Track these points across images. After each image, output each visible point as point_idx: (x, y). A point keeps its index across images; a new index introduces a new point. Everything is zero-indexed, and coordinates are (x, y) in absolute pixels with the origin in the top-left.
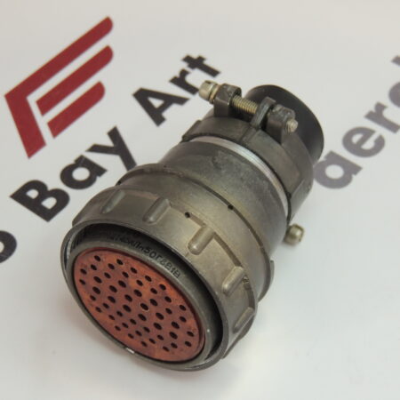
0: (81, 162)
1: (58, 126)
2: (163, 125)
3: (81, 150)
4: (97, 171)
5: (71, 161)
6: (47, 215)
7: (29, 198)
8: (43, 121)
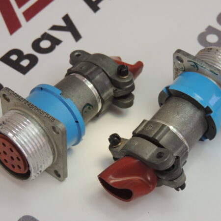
0: (45, 36)
1: (30, 14)
2: (99, 12)
3: (45, 29)
4: (56, 42)
5: (39, 36)
6: (24, 70)
7: (12, 60)
8: (19, 12)
